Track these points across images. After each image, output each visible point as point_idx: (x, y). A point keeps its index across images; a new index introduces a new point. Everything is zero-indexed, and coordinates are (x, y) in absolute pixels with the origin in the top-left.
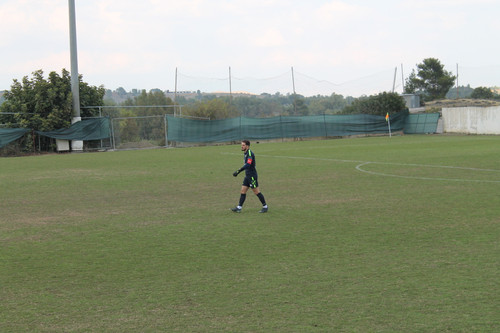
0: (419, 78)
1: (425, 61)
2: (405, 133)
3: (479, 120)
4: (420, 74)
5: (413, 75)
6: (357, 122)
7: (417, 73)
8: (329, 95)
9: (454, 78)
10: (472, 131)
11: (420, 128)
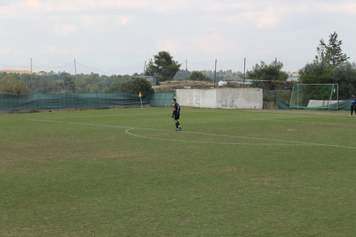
0: (156, 65)
1: (160, 53)
2: (152, 106)
3: (201, 98)
4: (156, 62)
5: (151, 63)
6: (119, 98)
7: (154, 61)
8: (89, 74)
9: (179, 66)
10: (197, 106)
11: (161, 103)
